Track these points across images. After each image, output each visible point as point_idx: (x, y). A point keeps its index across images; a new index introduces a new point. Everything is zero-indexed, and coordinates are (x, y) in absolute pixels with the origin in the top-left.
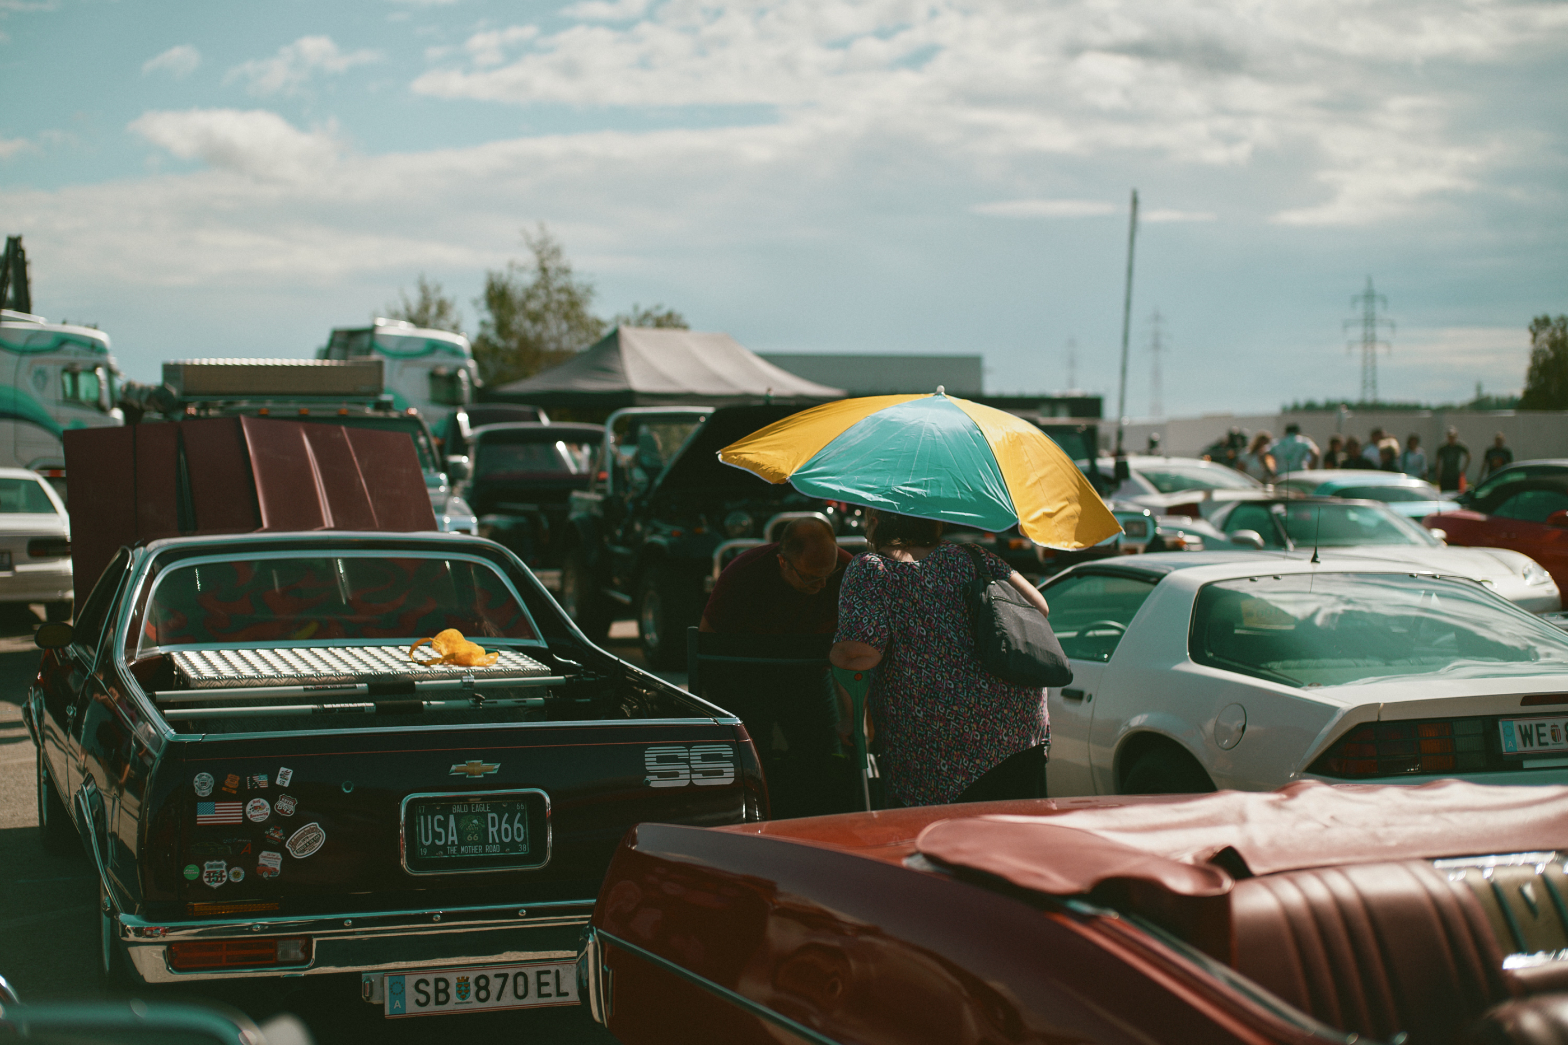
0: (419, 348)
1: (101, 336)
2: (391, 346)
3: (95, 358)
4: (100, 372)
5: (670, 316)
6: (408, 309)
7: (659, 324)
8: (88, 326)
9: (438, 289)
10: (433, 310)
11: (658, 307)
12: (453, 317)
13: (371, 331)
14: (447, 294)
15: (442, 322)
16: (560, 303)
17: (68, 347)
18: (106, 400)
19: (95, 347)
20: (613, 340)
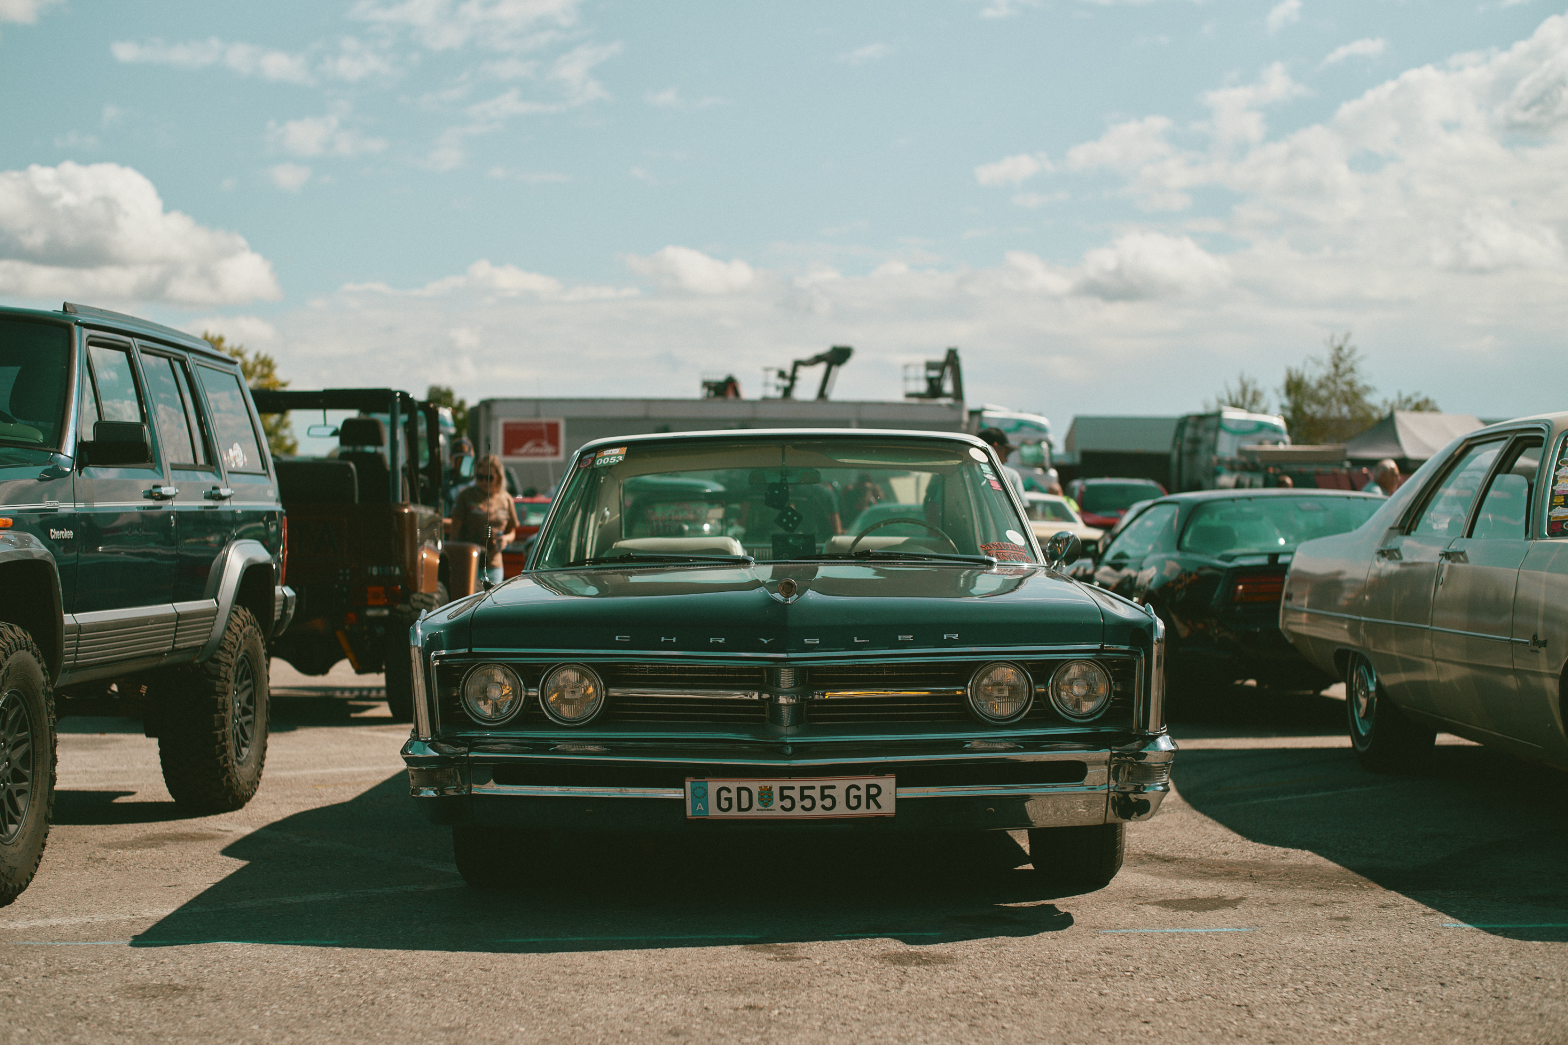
0: (1252, 427)
1: (1043, 421)
2: (1232, 426)
3: (1039, 436)
4: (1044, 445)
5: (1427, 401)
6: (1230, 398)
7: (1418, 408)
8: (1035, 414)
9: (1255, 382)
10: (1249, 397)
11: (1417, 394)
12: (1263, 404)
13: (1218, 415)
14: (1260, 387)
15: (1255, 407)
16: (1343, 392)
17: (1026, 429)
18: (1047, 463)
19: (1040, 429)
20: (1391, 418)
